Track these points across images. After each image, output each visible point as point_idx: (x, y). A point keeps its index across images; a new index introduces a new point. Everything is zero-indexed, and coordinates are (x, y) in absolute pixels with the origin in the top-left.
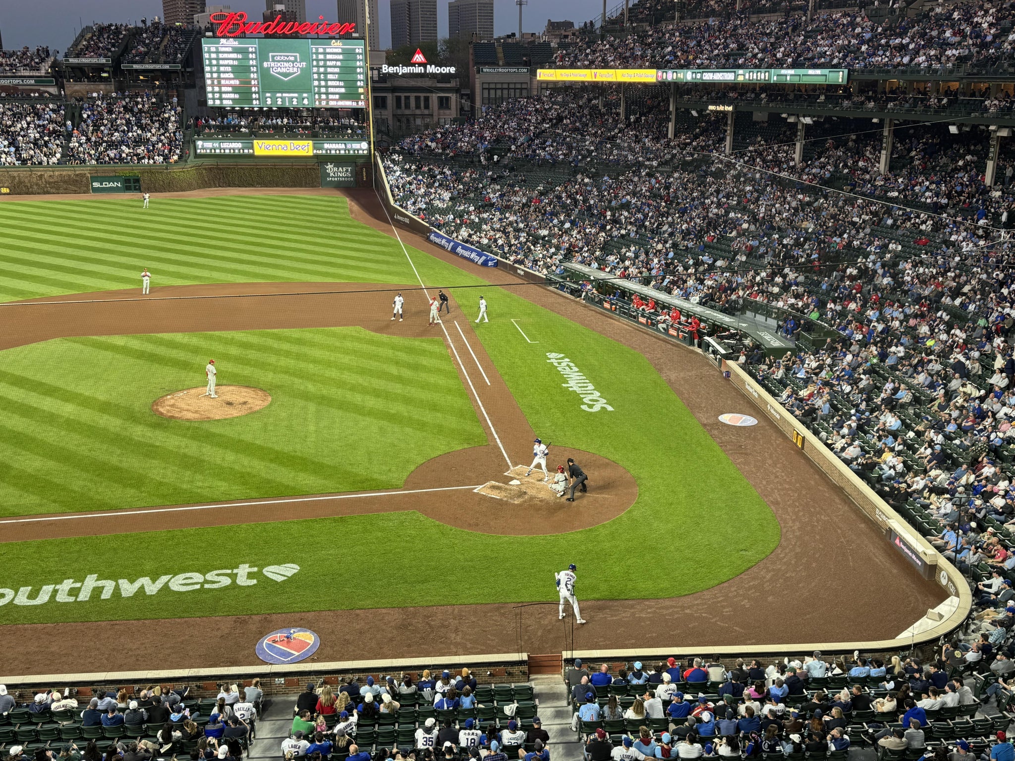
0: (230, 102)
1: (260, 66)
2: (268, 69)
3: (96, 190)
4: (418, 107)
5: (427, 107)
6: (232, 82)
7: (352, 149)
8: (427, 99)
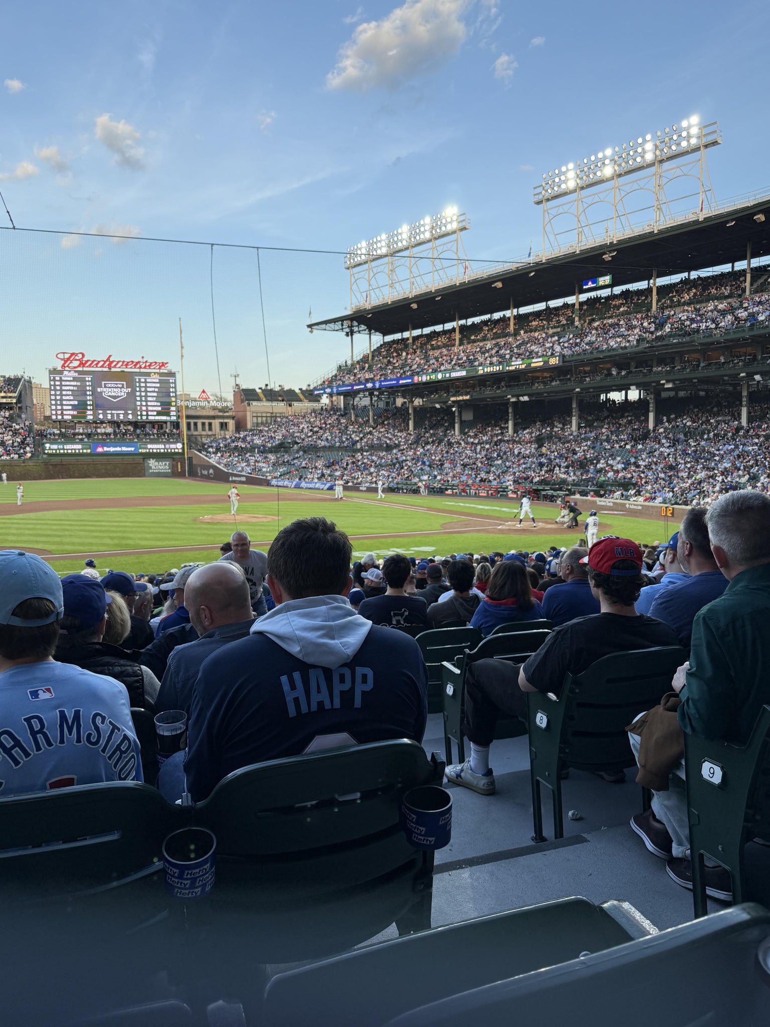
0: (70, 417)
1: (94, 392)
2: (101, 392)
4: (204, 429)
5: (210, 429)
6: (72, 403)
7: (169, 448)
8: (210, 424)
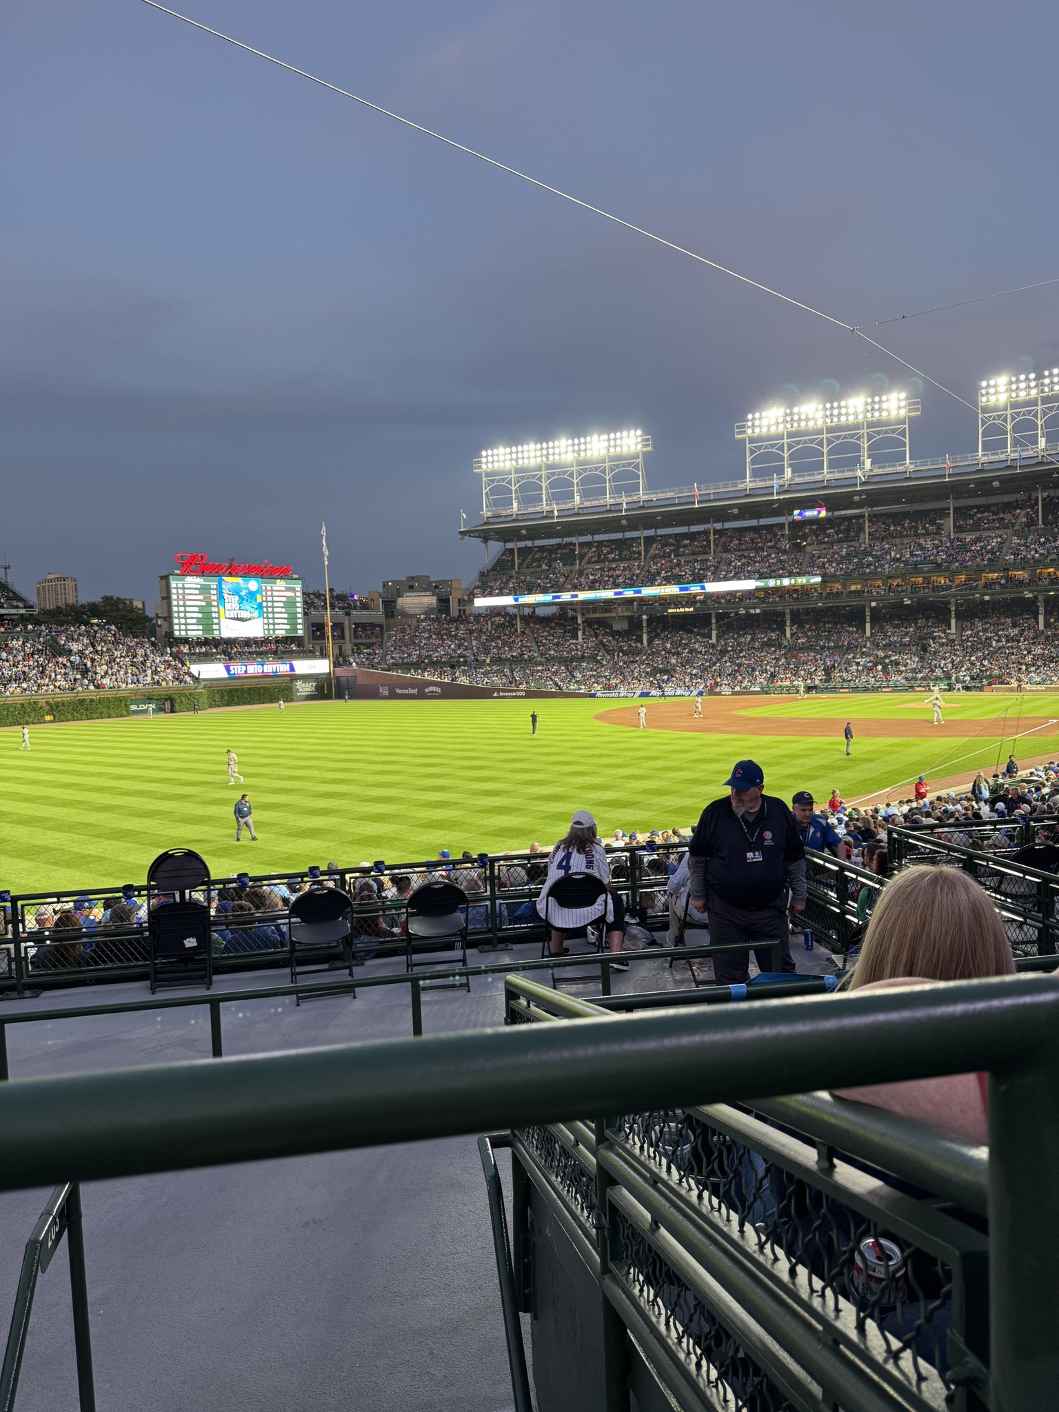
0: (193, 633)
3: (136, 712)
6: (196, 615)
